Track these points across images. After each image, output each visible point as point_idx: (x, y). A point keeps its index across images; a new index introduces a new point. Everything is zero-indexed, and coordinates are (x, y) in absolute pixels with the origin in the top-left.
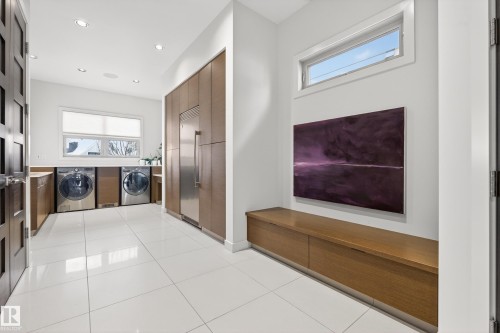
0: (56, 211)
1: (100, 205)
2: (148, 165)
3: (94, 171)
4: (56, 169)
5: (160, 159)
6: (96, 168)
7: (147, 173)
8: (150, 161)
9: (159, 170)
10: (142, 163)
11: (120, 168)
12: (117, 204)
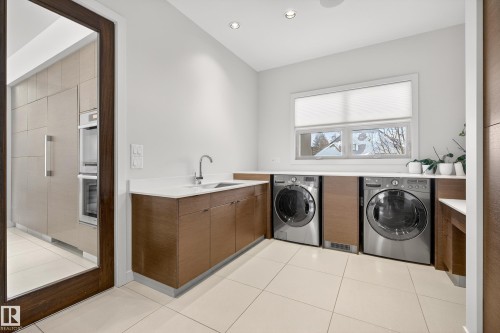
0: (272, 236)
1: (327, 243)
2: (428, 175)
3: (317, 183)
4: (272, 176)
5: (462, 159)
6: (321, 178)
7: (424, 194)
8: (432, 165)
9: (458, 189)
10: (414, 171)
11: (361, 179)
12: (355, 248)
